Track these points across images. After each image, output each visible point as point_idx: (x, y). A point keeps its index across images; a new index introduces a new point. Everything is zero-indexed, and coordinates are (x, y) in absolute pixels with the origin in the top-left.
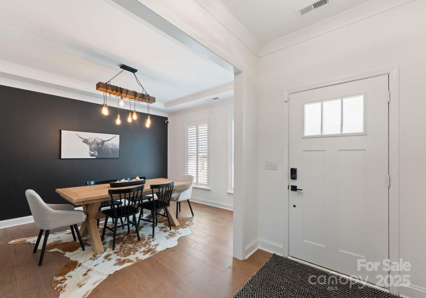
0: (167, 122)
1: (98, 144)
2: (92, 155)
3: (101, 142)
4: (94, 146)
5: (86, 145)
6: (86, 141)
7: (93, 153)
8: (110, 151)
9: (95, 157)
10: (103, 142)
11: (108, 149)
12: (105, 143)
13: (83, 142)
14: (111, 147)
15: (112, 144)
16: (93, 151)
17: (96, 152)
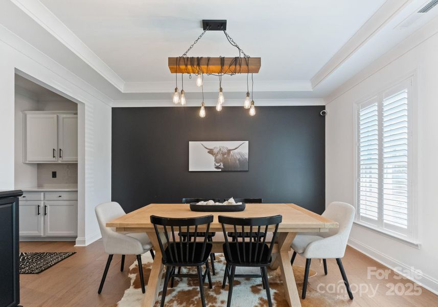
0: (324, 113)
1: (223, 154)
2: (217, 167)
3: (226, 151)
4: (219, 156)
5: (211, 155)
6: (211, 152)
7: (218, 165)
8: (237, 162)
9: (220, 170)
10: (229, 151)
11: (235, 159)
12: (231, 152)
13: (209, 152)
14: (238, 157)
15: (239, 153)
16: (218, 163)
17: (222, 164)
